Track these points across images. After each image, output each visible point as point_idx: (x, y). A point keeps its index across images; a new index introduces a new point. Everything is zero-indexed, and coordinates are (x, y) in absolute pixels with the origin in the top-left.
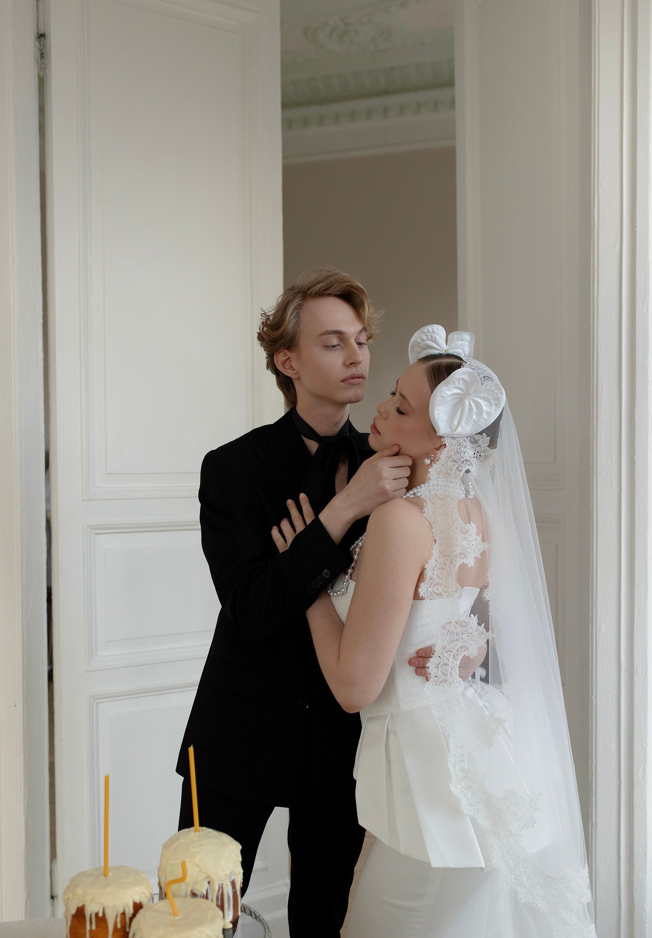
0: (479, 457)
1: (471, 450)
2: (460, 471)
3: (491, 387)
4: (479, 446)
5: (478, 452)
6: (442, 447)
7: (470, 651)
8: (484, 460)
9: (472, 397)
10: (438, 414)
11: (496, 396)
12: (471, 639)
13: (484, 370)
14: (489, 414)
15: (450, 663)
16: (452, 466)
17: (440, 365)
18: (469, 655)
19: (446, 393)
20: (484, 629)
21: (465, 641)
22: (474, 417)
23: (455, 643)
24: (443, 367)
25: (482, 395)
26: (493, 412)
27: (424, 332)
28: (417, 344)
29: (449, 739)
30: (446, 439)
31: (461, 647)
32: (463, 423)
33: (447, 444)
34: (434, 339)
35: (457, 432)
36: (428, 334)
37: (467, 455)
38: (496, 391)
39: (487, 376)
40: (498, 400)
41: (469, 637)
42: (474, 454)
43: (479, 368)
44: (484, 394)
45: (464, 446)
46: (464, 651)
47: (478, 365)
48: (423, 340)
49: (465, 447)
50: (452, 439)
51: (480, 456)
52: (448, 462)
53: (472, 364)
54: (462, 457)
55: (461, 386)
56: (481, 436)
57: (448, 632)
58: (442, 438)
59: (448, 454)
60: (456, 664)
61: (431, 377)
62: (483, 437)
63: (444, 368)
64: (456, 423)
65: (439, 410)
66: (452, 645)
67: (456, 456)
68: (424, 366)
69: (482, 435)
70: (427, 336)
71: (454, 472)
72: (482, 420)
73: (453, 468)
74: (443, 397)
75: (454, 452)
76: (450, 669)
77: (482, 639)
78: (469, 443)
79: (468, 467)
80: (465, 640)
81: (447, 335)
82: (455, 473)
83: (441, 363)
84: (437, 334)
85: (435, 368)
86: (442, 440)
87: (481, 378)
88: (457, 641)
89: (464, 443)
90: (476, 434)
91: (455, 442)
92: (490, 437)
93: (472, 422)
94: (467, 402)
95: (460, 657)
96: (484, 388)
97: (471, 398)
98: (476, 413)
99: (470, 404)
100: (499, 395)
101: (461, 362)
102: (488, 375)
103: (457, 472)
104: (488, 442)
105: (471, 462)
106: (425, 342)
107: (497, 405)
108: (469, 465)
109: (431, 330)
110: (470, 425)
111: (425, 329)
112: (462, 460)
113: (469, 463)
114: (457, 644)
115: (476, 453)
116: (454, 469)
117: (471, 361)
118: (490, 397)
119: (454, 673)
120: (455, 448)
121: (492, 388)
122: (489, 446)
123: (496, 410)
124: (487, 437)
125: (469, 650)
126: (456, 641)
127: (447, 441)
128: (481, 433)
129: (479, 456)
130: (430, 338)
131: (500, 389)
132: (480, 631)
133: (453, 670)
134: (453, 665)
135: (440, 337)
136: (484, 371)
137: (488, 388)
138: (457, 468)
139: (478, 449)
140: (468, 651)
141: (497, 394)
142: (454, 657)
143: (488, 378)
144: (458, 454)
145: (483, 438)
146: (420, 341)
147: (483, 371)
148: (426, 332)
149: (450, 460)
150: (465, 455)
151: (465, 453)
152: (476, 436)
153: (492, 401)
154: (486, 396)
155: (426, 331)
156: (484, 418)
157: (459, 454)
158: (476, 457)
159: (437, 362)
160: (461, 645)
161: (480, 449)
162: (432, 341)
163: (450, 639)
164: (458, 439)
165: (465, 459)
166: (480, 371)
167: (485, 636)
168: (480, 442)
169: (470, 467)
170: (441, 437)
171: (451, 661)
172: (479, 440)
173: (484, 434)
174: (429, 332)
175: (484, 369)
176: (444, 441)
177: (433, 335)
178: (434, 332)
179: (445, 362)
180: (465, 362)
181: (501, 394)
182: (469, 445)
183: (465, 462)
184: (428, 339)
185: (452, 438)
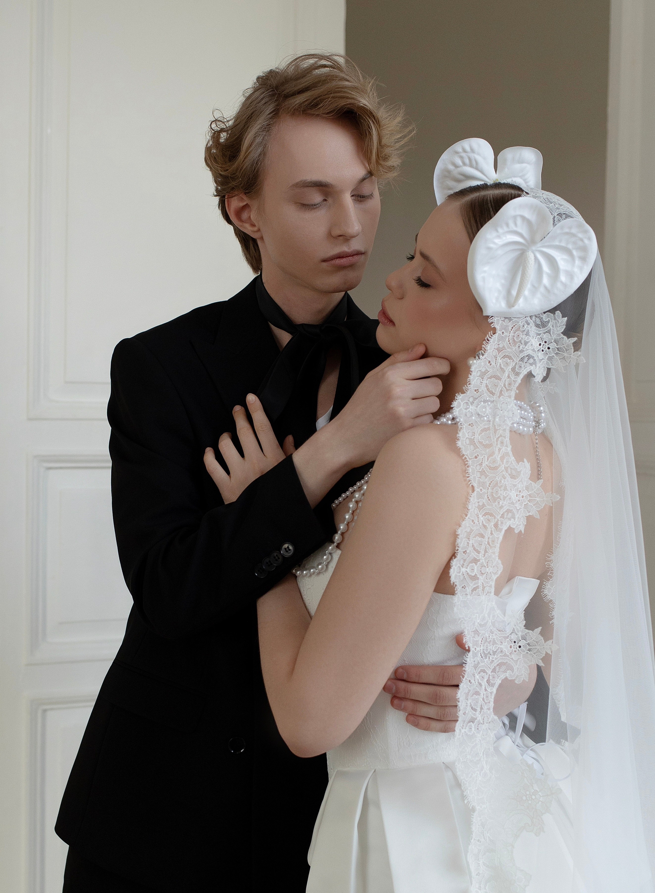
0: (547, 350)
1: (535, 339)
2: (517, 374)
3: (570, 228)
4: (549, 332)
5: (546, 342)
6: (489, 333)
7: (514, 672)
8: (555, 355)
9: (540, 247)
10: (484, 278)
11: (580, 243)
12: (515, 651)
13: (559, 204)
14: (571, 275)
15: (482, 692)
16: (504, 365)
17: (483, 200)
18: (514, 678)
19: (495, 243)
20: (541, 637)
21: (505, 655)
22: (546, 281)
23: (491, 658)
24: (489, 202)
25: (557, 243)
26: (576, 270)
27: (457, 153)
28: (447, 174)
29: (473, 815)
30: (495, 320)
31: (500, 665)
32: (526, 293)
33: (498, 327)
34: (474, 163)
35: (516, 308)
36: (463, 155)
37: (530, 348)
38: (580, 235)
39: (564, 214)
40: (584, 249)
41: (513, 648)
42: (540, 345)
43: (549, 201)
44: (560, 241)
45: (525, 333)
46: (505, 672)
47: (548, 197)
48: (456, 166)
49: (527, 334)
50: (506, 320)
51: (549, 348)
52: (498, 357)
53: (538, 195)
54: (522, 351)
55: (519, 230)
56: (552, 315)
57: (482, 639)
58: (490, 318)
59: (498, 344)
60: (491, 693)
61: (469, 220)
62: (556, 317)
63: (490, 204)
64: (514, 293)
65: (485, 272)
66: (487, 661)
67: (512, 349)
68: (458, 204)
69: (554, 314)
70: (461, 158)
71: (507, 375)
72: (559, 285)
73: (506, 369)
74: (489, 249)
75: (509, 341)
76: (482, 699)
77: (537, 652)
78: (534, 328)
79: (530, 368)
80: (506, 652)
81: (496, 155)
82: (509, 377)
83: (484, 196)
84: (479, 154)
85: (475, 205)
86: (490, 321)
87: (554, 217)
88: (494, 654)
89: (526, 326)
90: (545, 313)
91: (510, 325)
92: (566, 318)
93: (542, 289)
94: (531, 256)
95: (498, 682)
96: (559, 231)
97: (537, 249)
98: (547, 274)
99: (536, 258)
100: (586, 241)
101: (519, 193)
102: (565, 211)
103: (512, 376)
104: (563, 325)
105: (535, 358)
106: (459, 169)
107: (584, 259)
108: (531, 364)
109: (468, 148)
110: (539, 295)
111: (458, 146)
112: (522, 355)
113: (531, 360)
114: (494, 659)
115: (542, 344)
116: (506, 371)
117: (536, 191)
118: (570, 246)
119: (485, 707)
120: (510, 334)
121: (574, 231)
122: (564, 333)
123: (581, 269)
124: (563, 317)
125: (512, 670)
126: (491, 653)
127: (497, 324)
128: (553, 311)
129: (546, 348)
130: (467, 161)
131: (586, 232)
132: (532, 638)
133: (486, 701)
134: (487, 694)
135: (484, 158)
136: (559, 206)
137: (566, 230)
138: (513, 369)
139: (546, 337)
140: (511, 672)
141: (582, 240)
142: (488, 681)
143: (564, 216)
144: (515, 345)
145: (555, 319)
146: (451, 167)
147: (557, 206)
148: (461, 152)
149: (502, 354)
150: (527, 347)
151: (526, 343)
152: (544, 315)
153: (575, 253)
154: (563, 244)
155: (460, 150)
156: (562, 282)
157: (517, 346)
158: (543, 351)
159: (479, 196)
160: (500, 662)
161: (550, 337)
162: (471, 166)
163: (484, 652)
164: (516, 319)
165: (525, 354)
166: (552, 206)
167: (542, 647)
168: (550, 325)
169: (532, 368)
170: (488, 317)
171: (483, 687)
172: (548, 322)
173: (558, 313)
174: (465, 151)
175: (559, 202)
176: (492, 323)
177: (471, 155)
178: (472, 151)
179: (491, 195)
180: (526, 192)
181: (589, 239)
182: (533, 329)
183: (526, 359)
184: (464, 164)
185: (506, 318)
